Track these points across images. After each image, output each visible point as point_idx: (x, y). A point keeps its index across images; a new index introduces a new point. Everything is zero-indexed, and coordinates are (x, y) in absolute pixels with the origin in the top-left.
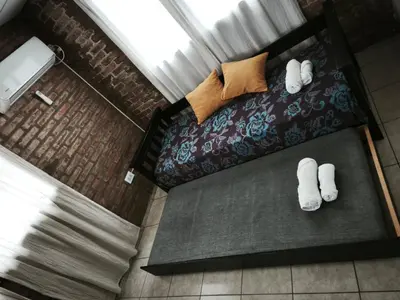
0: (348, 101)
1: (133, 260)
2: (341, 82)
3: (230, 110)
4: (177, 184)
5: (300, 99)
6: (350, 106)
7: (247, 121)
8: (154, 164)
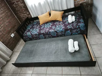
0: (84, 27)
1: (8, 61)
2: (82, 23)
3: (50, 23)
4: (29, 40)
5: (71, 24)
6: (84, 29)
7: (56, 27)
8: (23, 33)
